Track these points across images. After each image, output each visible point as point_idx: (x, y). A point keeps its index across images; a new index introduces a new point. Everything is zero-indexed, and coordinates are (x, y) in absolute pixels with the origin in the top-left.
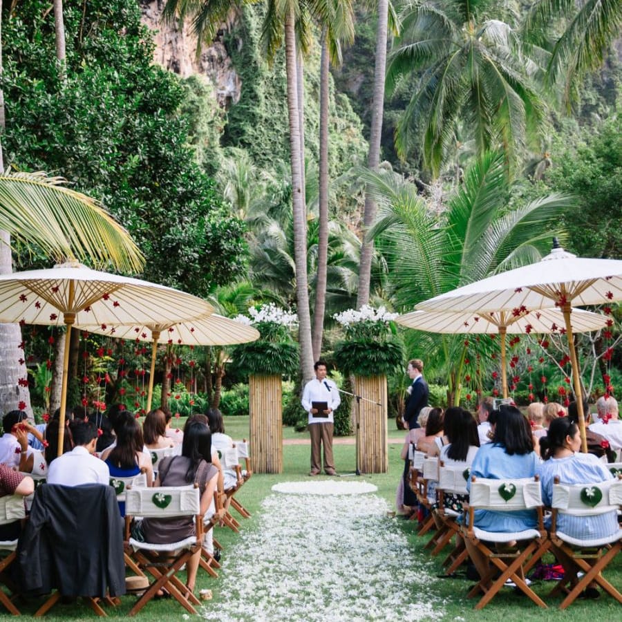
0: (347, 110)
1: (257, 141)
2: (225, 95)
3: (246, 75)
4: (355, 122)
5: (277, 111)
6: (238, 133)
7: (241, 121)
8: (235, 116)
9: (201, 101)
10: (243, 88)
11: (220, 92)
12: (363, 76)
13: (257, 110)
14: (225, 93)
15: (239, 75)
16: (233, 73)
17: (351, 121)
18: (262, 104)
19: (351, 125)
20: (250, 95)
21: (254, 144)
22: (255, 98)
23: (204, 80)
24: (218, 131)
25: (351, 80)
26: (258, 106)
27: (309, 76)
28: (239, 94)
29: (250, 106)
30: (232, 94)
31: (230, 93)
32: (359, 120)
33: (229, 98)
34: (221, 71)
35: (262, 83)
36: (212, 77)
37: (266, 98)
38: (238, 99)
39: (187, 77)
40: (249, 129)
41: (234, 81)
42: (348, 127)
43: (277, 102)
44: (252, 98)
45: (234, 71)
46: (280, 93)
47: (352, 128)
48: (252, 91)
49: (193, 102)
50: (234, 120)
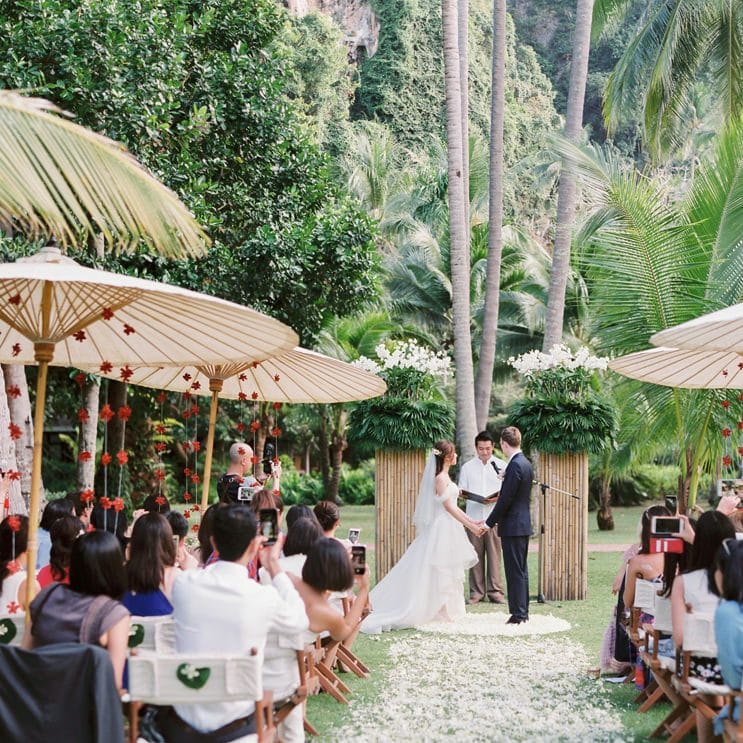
0: (532, 70)
1: (401, 113)
2: (355, 45)
3: (385, 14)
4: (544, 88)
5: (432, 67)
6: (374, 99)
7: (378, 82)
8: (369, 74)
9: (325, 52)
10: (382, 34)
11: (348, 39)
12: (556, 21)
13: (402, 67)
14: (356, 41)
15: (376, 13)
16: (367, 11)
17: (538, 86)
18: (409, 57)
19: (539, 91)
20: (391, 44)
21: (396, 116)
22: (399, 47)
23: (326, 20)
24: (346, 97)
25: (539, 26)
26: (404, 60)
27: (478, 19)
28: (376, 43)
29: (392, 60)
30: (366, 43)
31: (363, 40)
32: (550, 85)
33: (361, 49)
34: (350, 8)
35: (410, 26)
36: (337, 16)
37: (415, 48)
38: (374, 49)
39: (301, 15)
40: (389, 94)
41: (369, 22)
42: (535, 95)
43: (431, 56)
44: (394, 49)
45: (369, 7)
46: (435, 43)
47: (540, 96)
48: (395, 38)
49: (314, 52)
50: (369, 81)
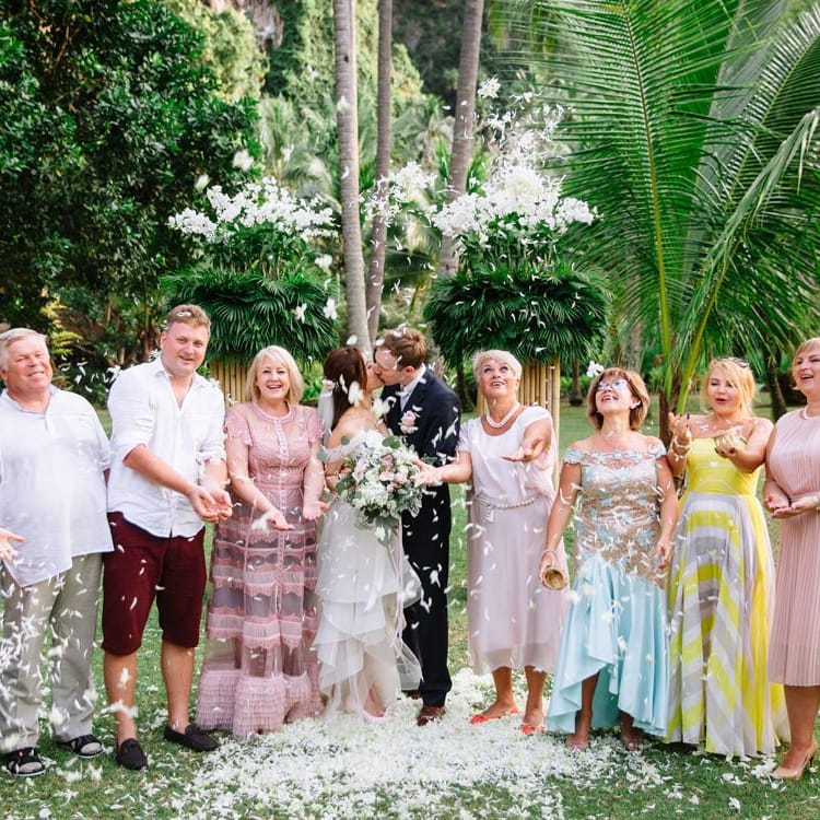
0: (404, 63)
1: (302, 93)
2: (264, 38)
3: (288, 13)
4: (413, 78)
5: (325, 58)
6: (280, 82)
7: (283, 68)
8: (276, 62)
9: (237, 41)
10: (285, 29)
11: (259, 34)
12: (422, 30)
13: (301, 56)
14: (264, 35)
15: (280, 12)
16: (273, 11)
17: (408, 76)
18: (308, 48)
19: (409, 80)
20: (293, 38)
21: (298, 97)
22: (300, 41)
23: (240, 17)
24: (257, 79)
25: (408, 34)
26: (303, 51)
27: (361, 21)
28: (281, 37)
29: (294, 50)
30: (273, 37)
31: (270, 35)
32: (418, 75)
33: (269, 41)
34: (260, 8)
35: (307, 22)
36: (249, 15)
37: (312, 41)
38: (280, 42)
39: (220, 11)
40: (292, 78)
41: (275, 20)
42: (406, 82)
43: (325, 47)
44: (295, 41)
45: (274, 8)
46: (328, 37)
47: (410, 83)
48: (296, 32)
49: (228, 43)
50: (275, 68)
